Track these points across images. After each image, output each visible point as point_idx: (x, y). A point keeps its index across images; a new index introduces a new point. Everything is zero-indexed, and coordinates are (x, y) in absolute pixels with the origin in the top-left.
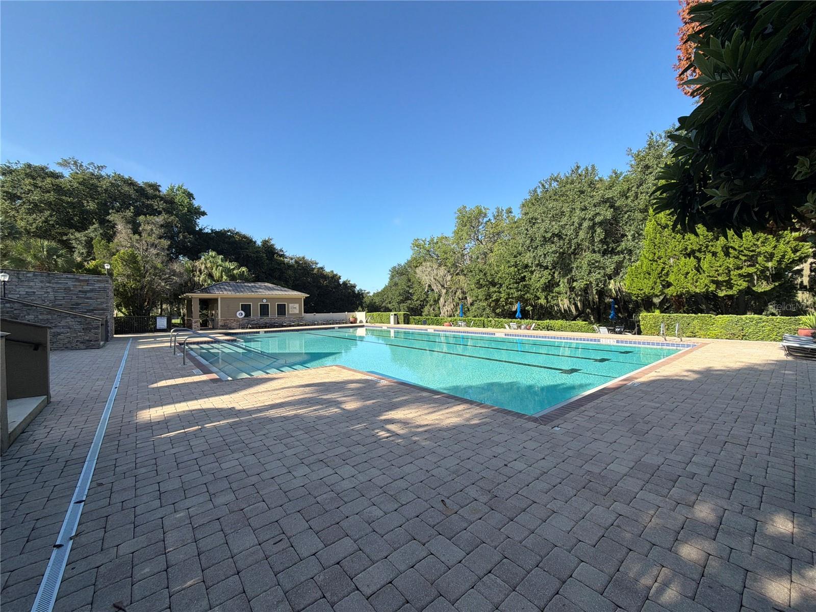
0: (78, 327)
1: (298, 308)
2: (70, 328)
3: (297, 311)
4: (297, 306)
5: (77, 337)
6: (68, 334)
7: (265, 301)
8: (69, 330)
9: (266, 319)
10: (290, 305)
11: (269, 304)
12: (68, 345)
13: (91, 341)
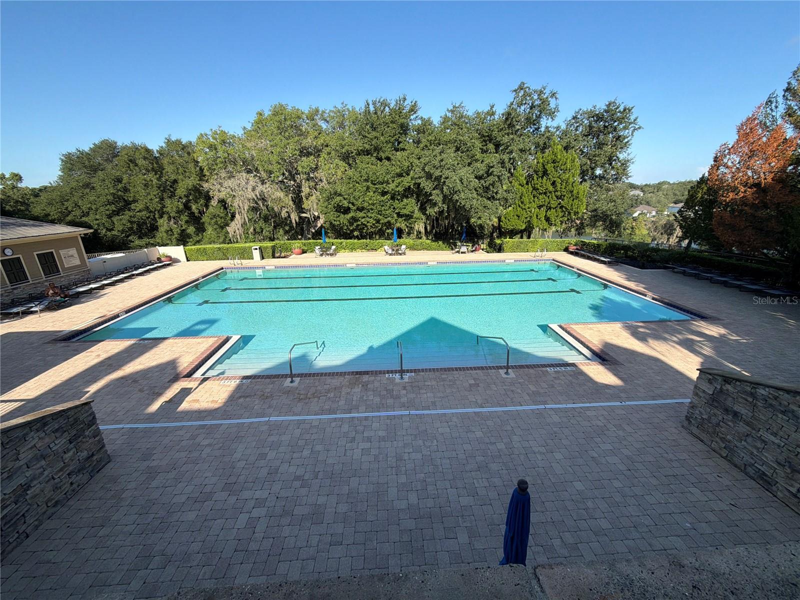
0: (61, 443)
1: (76, 255)
2: (43, 457)
3: (77, 262)
4: (73, 251)
5: (66, 465)
6: (46, 473)
7: (8, 252)
8: (43, 463)
9: (23, 289)
10: (62, 252)
11: (20, 256)
12: (59, 496)
13: (93, 455)
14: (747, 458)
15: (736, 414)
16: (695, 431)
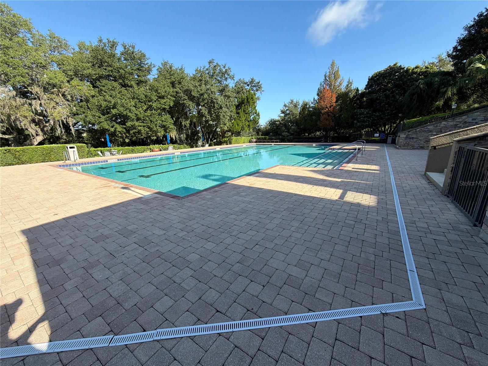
14: (417, 146)
15: (413, 138)
16: (403, 148)
